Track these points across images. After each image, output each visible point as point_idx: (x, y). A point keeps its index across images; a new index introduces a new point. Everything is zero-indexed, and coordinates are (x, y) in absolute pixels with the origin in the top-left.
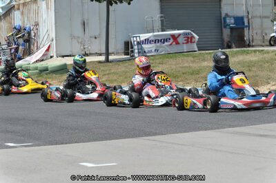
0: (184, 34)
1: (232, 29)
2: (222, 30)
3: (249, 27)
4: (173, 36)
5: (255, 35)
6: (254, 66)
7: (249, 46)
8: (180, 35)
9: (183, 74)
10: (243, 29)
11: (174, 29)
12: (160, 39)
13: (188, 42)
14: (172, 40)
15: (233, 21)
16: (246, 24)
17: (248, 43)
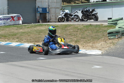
0: (17, 16)
1: (40, 13)
2: (36, 14)
3: (49, 12)
4: (12, 17)
5: (52, 17)
6: (42, 32)
7: (49, 22)
8: (15, 16)
9: (9, 35)
10: (46, 13)
11: (13, 13)
12: (6, 18)
13: (18, 20)
14: (11, 19)
15: (41, 10)
16: (48, 11)
17: (48, 20)
